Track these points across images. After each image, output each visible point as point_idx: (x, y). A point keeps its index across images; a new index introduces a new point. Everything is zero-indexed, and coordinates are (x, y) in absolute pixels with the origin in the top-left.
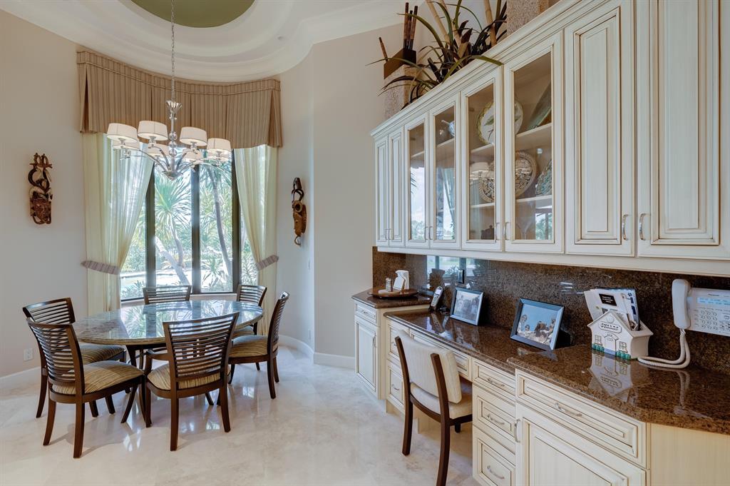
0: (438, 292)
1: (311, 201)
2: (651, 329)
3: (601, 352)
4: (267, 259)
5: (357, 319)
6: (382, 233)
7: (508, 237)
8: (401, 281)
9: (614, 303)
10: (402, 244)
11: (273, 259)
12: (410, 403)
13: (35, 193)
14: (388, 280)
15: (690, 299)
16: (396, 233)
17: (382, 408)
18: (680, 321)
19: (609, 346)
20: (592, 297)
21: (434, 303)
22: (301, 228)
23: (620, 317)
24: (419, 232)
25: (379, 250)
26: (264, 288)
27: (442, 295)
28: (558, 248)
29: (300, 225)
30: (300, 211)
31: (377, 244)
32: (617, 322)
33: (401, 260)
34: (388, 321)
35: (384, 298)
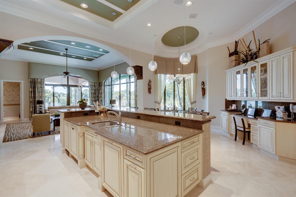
0: (244, 109)
1: (207, 87)
2: (288, 113)
3: (278, 117)
4: (193, 102)
5: (221, 115)
6: (228, 95)
7: (259, 96)
8: (234, 107)
9: (280, 108)
10: (234, 98)
11: (195, 102)
12: (236, 130)
13: (149, 88)
14: (230, 106)
15: (293, 107)
16: (233, 95)
17: (229, 135)
18: (291, 111)
19: (279, 116)
20: (276, 107)
21: (243, 112)
22: (204, 94)
23: (281, 111)
24: (239, 95)
25: (227, 99)
26: (196, 108)
27: (245, 110)
28: (268, 98)
29: (204, 93)
30: (204, 90)
31: (227, 98)
32: (281, 112)
33: (234, 102)
34: (231, 115)
35: (229, 110)
